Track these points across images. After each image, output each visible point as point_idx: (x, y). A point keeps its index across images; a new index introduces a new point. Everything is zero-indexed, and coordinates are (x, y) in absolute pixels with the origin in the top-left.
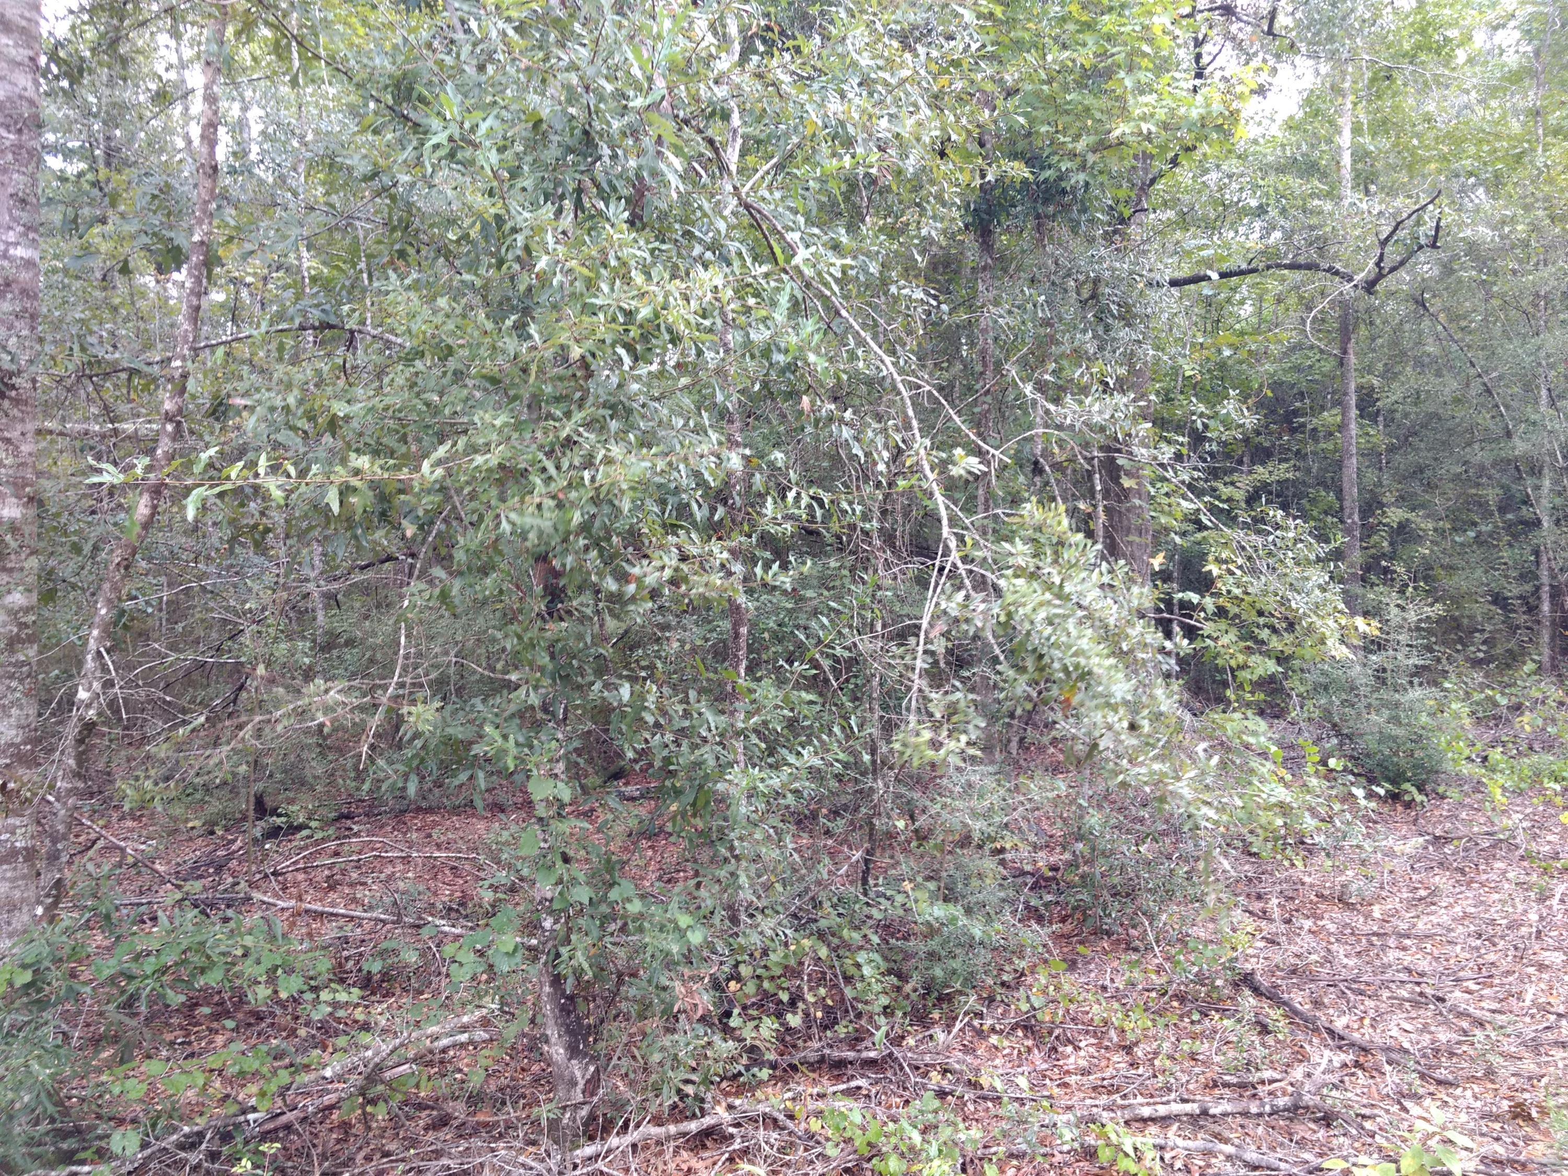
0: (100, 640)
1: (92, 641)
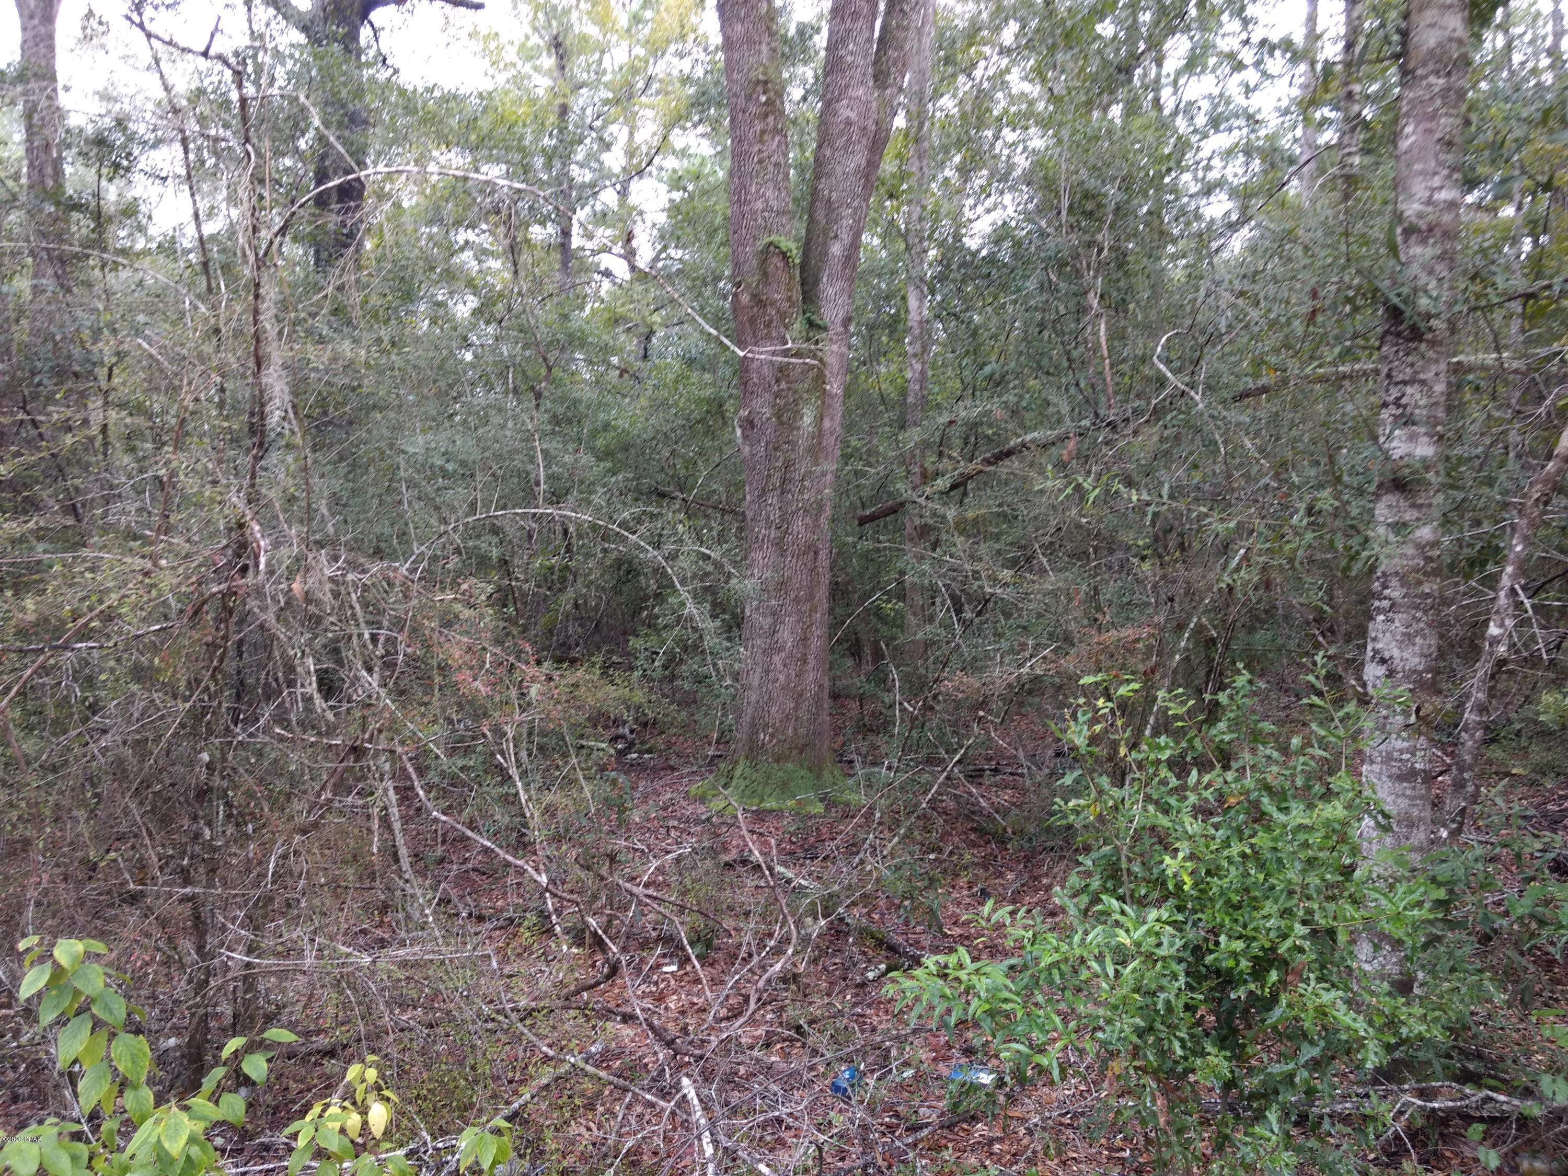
0: (1513, 577)
1: (1505, 578)
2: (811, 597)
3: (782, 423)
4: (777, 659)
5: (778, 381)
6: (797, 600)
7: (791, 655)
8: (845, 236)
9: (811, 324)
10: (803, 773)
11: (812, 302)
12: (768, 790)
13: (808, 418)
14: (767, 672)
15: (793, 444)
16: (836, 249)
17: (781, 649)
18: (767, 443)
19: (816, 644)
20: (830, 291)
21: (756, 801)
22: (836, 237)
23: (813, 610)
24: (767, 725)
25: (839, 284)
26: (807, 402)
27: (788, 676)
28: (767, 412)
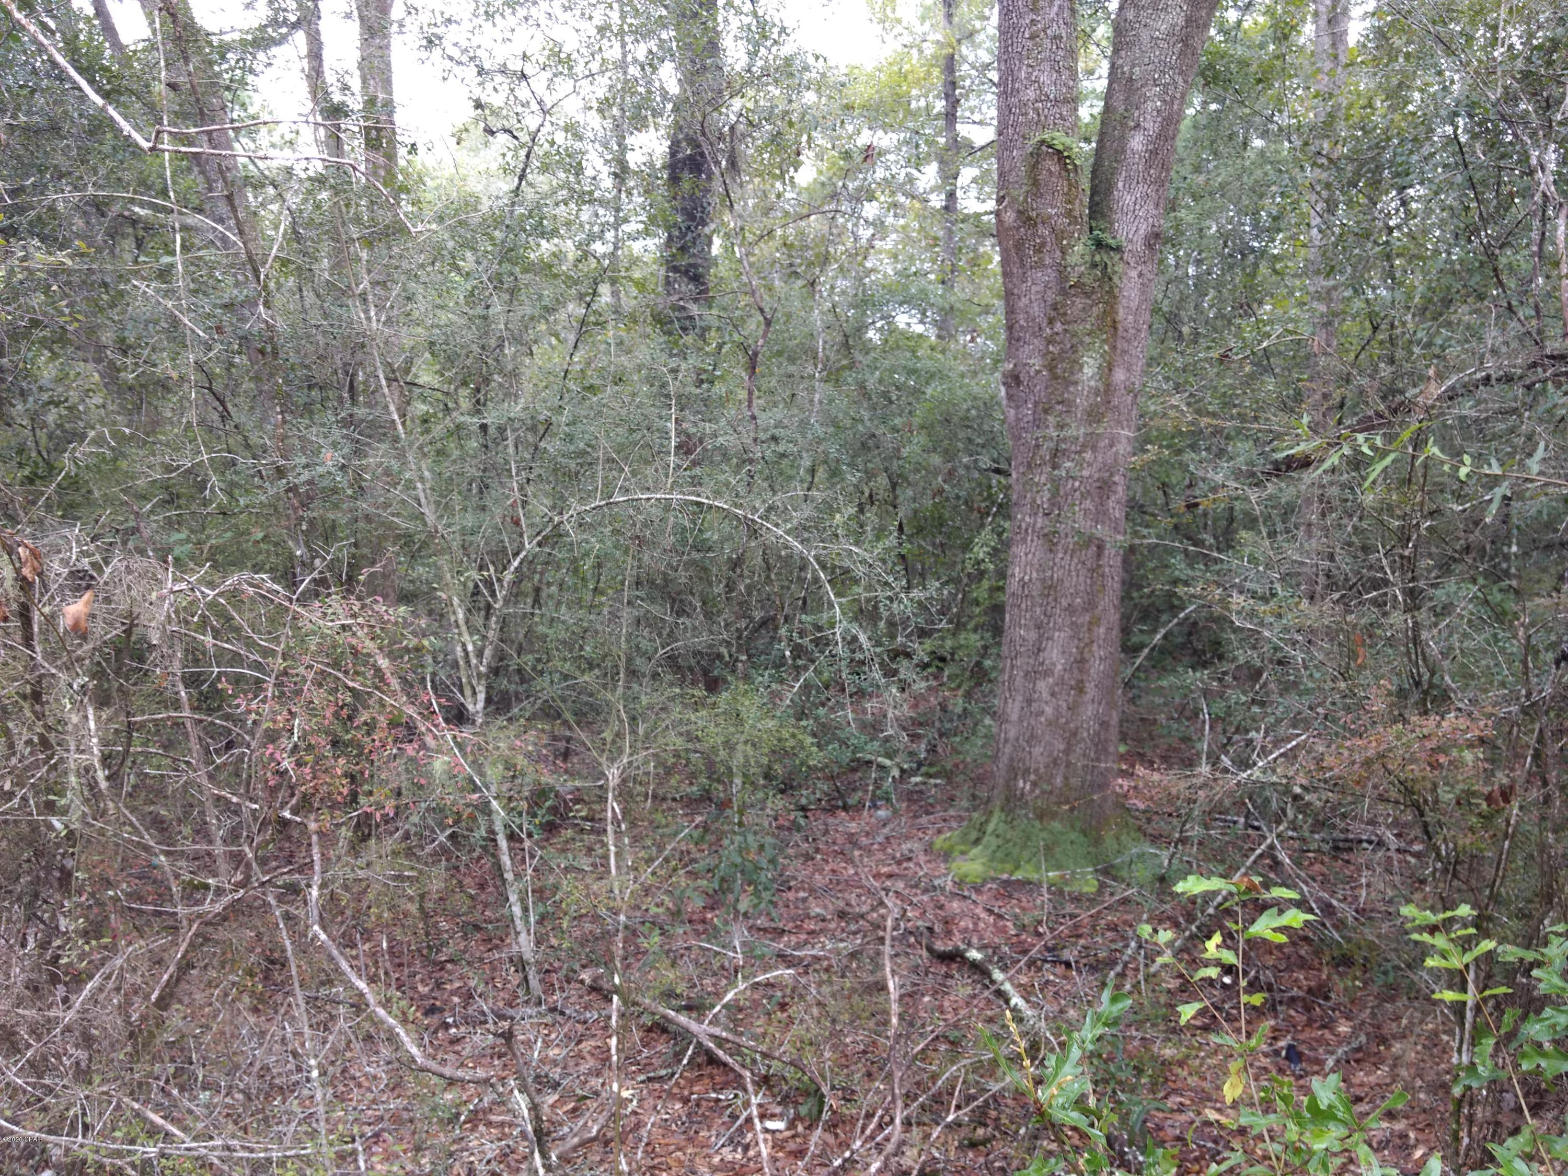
2: (1091, 605)
3: (1055, 377)
4: (1043, 686)
5: (1051, 322)
6: (1070, 610)
7: (1061, 682)
8: (1149, 125)
9: (1100, 245)
10: (1073, 836)
11: (1103, 216)
12: (1026, 854)
13: (1089, 369)
14: (1029, 701)
15: (1068, 404)
16: (1137, 142)
17: (1048, 673)
18: (1036, 404)
19: (1096, 667)
20: (1128, 199)
21: (1009, 867)
22: (1138, 126)
23: (1095, 622)
24: (1027, 771)
25: (1141, 189)
26: (1089, 347)
27: (1057, 708)
28: (1036, 363)
